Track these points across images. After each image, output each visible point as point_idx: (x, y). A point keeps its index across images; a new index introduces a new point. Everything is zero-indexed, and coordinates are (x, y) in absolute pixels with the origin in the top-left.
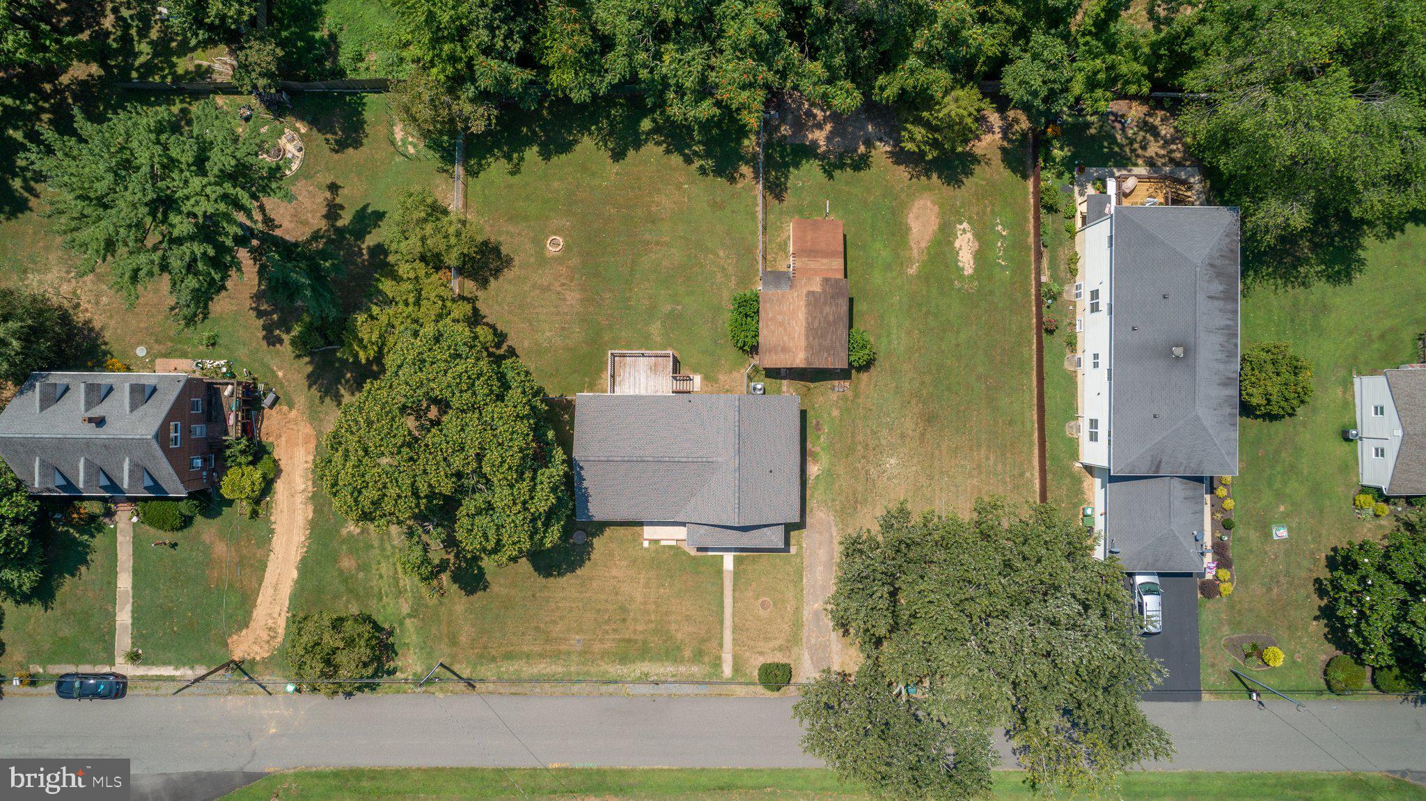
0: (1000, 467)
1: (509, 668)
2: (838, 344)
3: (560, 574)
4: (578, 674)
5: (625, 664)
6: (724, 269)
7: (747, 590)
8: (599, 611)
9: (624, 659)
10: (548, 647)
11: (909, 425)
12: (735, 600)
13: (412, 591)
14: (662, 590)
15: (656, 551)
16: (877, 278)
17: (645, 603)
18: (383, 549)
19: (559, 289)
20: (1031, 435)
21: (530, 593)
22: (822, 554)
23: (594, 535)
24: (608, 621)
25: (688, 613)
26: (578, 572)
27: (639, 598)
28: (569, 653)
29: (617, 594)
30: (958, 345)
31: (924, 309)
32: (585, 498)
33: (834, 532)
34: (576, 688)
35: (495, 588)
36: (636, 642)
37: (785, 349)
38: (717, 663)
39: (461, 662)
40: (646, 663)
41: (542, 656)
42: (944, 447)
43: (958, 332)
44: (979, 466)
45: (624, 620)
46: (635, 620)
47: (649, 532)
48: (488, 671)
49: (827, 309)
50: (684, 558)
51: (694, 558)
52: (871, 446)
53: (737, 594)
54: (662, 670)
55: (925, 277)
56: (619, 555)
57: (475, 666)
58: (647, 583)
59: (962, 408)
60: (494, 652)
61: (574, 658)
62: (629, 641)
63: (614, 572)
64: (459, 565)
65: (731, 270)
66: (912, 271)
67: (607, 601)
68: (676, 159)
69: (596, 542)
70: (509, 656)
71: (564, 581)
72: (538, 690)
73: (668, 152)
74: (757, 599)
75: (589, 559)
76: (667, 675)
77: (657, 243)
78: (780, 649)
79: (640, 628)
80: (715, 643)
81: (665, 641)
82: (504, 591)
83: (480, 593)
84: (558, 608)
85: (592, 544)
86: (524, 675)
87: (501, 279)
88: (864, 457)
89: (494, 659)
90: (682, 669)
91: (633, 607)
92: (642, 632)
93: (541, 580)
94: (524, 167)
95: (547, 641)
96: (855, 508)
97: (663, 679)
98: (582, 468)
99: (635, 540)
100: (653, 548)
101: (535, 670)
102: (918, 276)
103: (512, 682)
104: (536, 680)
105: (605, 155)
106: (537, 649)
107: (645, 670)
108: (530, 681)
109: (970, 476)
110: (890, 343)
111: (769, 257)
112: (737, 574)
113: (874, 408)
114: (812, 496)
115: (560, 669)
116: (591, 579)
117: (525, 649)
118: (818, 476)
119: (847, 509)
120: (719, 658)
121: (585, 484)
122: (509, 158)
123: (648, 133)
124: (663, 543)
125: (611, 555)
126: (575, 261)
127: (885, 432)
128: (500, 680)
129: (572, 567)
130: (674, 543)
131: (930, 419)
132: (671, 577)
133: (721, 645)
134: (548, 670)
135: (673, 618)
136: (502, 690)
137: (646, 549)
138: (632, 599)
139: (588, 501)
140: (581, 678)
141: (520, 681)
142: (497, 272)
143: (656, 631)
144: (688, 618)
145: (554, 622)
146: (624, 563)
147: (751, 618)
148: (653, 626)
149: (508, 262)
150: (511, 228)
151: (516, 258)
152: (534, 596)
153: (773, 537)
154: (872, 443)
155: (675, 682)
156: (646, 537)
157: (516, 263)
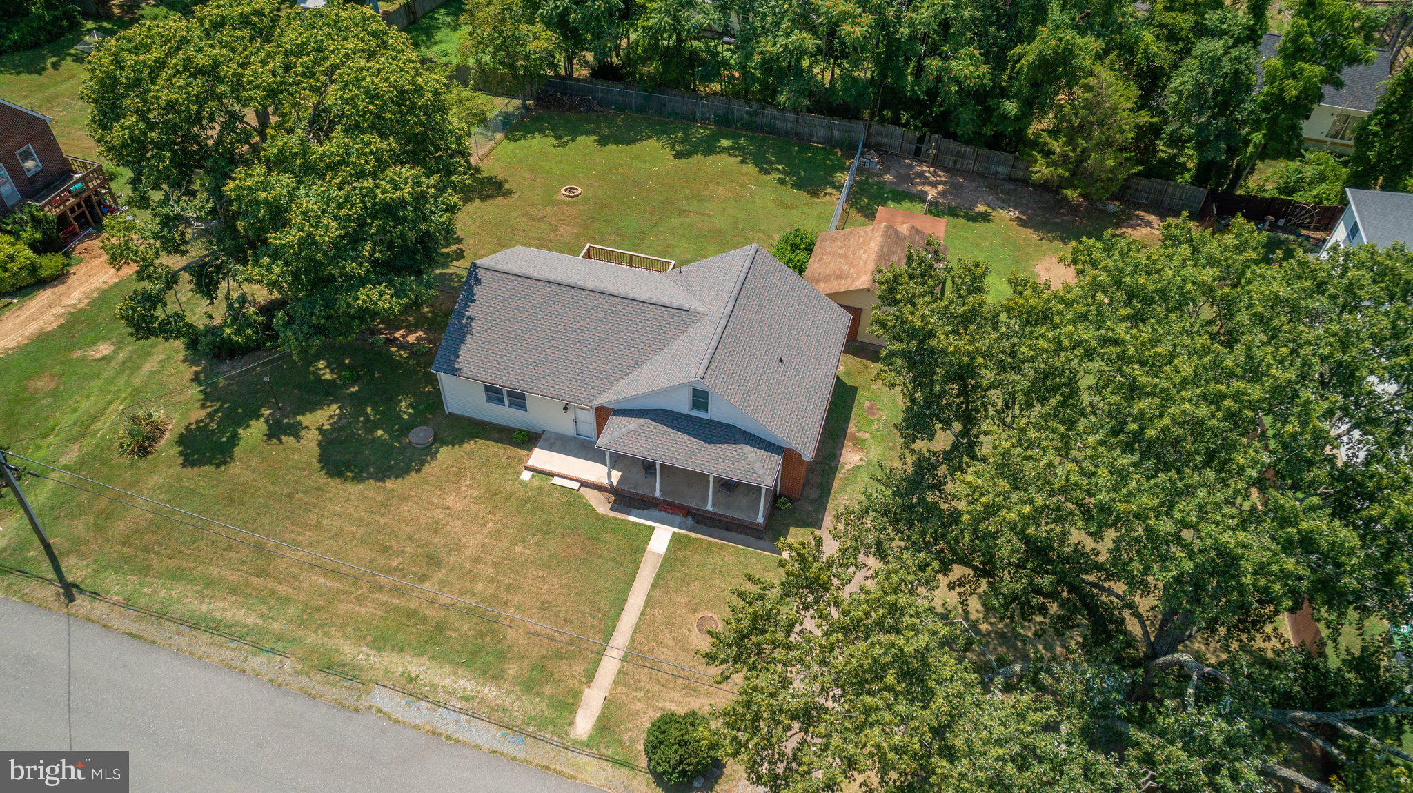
1: (159, 591)
3: (358, 478)
4: (279, 637)
5: (378, 648)
7: (678, 591)
8: (385, 549)
9: (381, 642)
10: (256, 581)
12: (649, 602)
13: (103, 438)
14: (519, 549)
15: (539, 490)
17: (477, 560)
18: (111, 381)
19: (554, 222)
21: (287, 491)
23: (445, 443)
24: (390, 571)
25: (550, 598)
26: (389, 484)
27: (471, 549)
28: (287, 600)
29: (436, 532)
32: (462, 334)
34: (257, 662)
35: (236, 469)
36: (424, 620)
37: (840, 277)
38: (568, 704)
39: (82, 556)
40: (423, 660)
41: (233, 591)
45: (423, 578)
46: (444, 583)
47: (540, 458)
48: (116, 585)
50: (582, 512)
51: (601, 518)
53: (658, 593)
54: (447, 681)
56: (473, 479)
57: (98, 571)
58: (499, 531)
60: (154, 560)
61: (292, 610)
62: (412, 614)
63: (450, 500)
64: (207, 425)
67: (410, 538)
68: (750, 169)
69: (445, 453)
70: (177, 575)
71: (354, 489)
72: (181, 641)
73: (743, 162)
74: (695, 610)
75: (419, 471)
76: (450, 692)
77: (697, 213)
79: (445, 598)
80: (578, 669)
81: (481, 635)
82: (247, 476)
83: (206, 468)
84: (318, 526)
85: (437, 452)
86: (177, 610)
87: (489, 202)
89: (145, 571)
90: (490, 692)
91: (453, 560)
92: (445, 607)
93: (322, 479)
94: (571, 145)
95: (262, 573)
97: (441, 697)
98: (478, 281)
99: (509, 466)
100: (536, 483)
101: (204, 608)
103: (146, 613)
104: (194, 624)
105: (668, 153)
106: (234, 577)
107: (414, 670)
108: (181, 621)
112: (668, 562)
114: (842, 489)
115: (250, 619)
116: (405, 499)
117: (215, 572)
118: (859, 467)
120: (577, 695)
121: (472, 311)
122: (558, 137)
123: (724, 149)
124: (556, 481)
125: (460, 475)
128: (128, 604)
129: (381, 476)
130: (575, 485)
132: (548, 532)
133: (590, 677)
134: (229, 615)
135: (517, 598)
136: (115, 623)
137: (522, 483)
138: (459, 548)
139: (462, 341)
140: (280, 646)
141: (162, 615)
142: (487, 197)
143: (469, 612)
144: (545, 607)
145: (296, 544)
146: (474, 493)
147: (670, 642)
148: (472, 602)
149: (509, 193)
150: (527, 175)
151: (518, 193)
152: (290, 496)
153: (758, 465)
155: (463, 711)
156: (532, 462)
157: (516, 196)
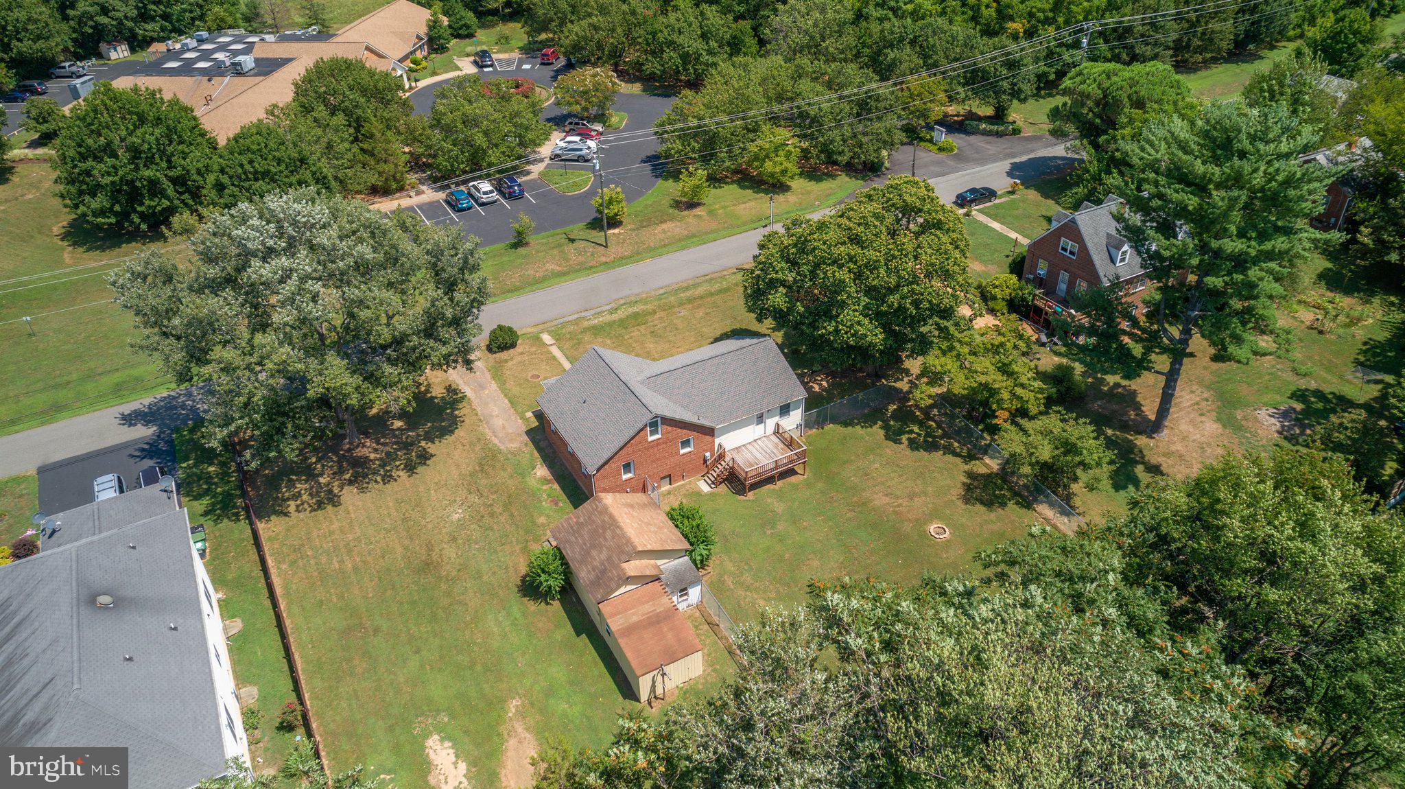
0: (324, 559)
1: (720, 285)
2: (573, 539)
4: (666, 297)
5: (633, 313)
6: (748, 589)
8: (677, 330)
9: (636, 315)
10: (700, 302)
11: (450, 552)
16: (558, 672)
19: (900, 501)
20: (288, 604)
22: (498, 422)
24: (665, 327)
28: (682, 304)
30: (418, 651)
31: (479, 668)
33: (496, 441)
34: (662, 291)
36: (633, 326)
37: (632, 506)
40: (616, 319)
42: (399, 550)
43: (422, 666)
44: (349, 551)
45: (652, 332)
46: (643, 335)
49: (604, 556)
52: (486, 517)
54: (601, 319)
55: (495, 704)
59: (389, 592)
62: (640, 324)
65: (741, 593)
66: (513, 705)
76: (595, 318)
78: (506, 361)
80: (566, 346)
81: (609, 333)
84: (711, 320)
87: (960, 485)
88: (491, 505)
92: (633, 332)
96: (480, 465)
97: (597, 316)
101: (700, 290)
102: (503, 701)
103: (712, 280)
104: (696, 286)
106: (708, 299)
107: (615, 316)
108: (700, 284)
109: (358, 540)
110: (509, 614)
111: (706, 627)
113: (499, 548)
114: (532, 455)
115: (682, 295)
117: (716, 297)
118: (533, 469)
119: (489, 459)
120: (557, 340)
126: (907, 527)
127: (476, 535)
128: (722, 278)
131: (428, 566)
133: (560, 347)
134: (691, 292)
136: (716, 274)
140: (662, 296)
141: (707, 282)
142: (968, 488)
143: (621, 335)
145: (707, 314)
147: (543, 367)
149: (967, 501)
150: (993, 527)
151: (963, 506)
154: (487, 520)
157: (960, 503)
